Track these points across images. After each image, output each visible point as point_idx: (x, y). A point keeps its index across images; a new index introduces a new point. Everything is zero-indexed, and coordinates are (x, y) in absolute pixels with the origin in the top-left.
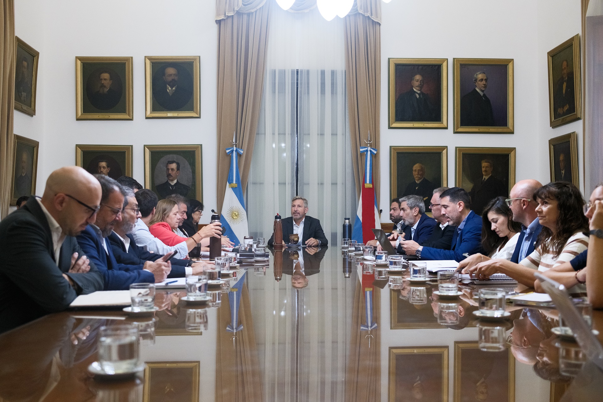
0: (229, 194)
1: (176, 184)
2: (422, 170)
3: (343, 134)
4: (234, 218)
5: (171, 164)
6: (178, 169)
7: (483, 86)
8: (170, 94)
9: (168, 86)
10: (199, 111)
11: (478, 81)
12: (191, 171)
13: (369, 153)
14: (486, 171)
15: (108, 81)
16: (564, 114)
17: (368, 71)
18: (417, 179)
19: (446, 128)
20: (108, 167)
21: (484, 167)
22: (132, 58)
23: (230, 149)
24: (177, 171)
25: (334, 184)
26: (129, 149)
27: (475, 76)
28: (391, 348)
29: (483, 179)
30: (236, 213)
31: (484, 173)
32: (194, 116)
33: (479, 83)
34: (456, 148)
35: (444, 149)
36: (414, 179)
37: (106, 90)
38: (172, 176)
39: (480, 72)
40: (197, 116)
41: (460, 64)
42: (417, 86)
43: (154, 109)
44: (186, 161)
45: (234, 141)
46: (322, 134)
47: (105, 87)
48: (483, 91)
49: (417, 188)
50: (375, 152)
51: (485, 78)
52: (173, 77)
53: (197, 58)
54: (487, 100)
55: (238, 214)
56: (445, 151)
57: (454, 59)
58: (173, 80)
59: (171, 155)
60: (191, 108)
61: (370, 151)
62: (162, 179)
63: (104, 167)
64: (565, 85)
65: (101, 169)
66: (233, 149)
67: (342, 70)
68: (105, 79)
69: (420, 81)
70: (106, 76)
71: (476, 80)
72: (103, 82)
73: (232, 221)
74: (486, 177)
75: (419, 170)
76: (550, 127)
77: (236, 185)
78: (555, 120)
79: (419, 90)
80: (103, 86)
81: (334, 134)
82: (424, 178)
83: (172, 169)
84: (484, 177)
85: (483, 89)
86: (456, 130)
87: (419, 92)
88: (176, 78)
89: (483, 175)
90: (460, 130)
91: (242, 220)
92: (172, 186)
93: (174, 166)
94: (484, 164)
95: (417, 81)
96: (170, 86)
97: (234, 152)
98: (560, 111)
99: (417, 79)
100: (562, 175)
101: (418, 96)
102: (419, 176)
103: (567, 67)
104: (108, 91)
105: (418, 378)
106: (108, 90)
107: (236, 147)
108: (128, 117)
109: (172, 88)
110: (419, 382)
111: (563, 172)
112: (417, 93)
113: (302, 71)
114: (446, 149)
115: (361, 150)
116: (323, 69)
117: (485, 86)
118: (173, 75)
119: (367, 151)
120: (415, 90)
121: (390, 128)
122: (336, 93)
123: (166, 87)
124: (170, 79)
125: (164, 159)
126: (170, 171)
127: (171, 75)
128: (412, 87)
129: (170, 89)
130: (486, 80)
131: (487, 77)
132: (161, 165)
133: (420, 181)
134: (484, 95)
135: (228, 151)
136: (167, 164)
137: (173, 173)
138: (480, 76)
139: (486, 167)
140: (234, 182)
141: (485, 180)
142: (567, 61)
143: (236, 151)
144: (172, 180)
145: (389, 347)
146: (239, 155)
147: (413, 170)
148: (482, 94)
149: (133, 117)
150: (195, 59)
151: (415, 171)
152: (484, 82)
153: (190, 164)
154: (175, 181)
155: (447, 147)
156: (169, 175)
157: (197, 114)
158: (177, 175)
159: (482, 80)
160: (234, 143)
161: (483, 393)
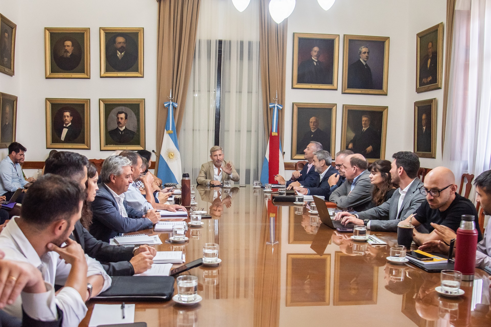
0: (167, 138)
1: (124, 130)
2: (316, 122)
3: (256, 92)
4: (170, 157)
5: (120, 114)
6: (126, 118)
7: (366, 57)
8: (120, 58)
9: (118, 52)
10: (143, 72)
11: (362, 53)
12: (136, 119)
13: (276, 108)
14: (365, 124)
15: (70, 47)
16: (428, 83)
17: (278, 42)
18: (312, 128)
19: (336, 90)
20: (71, 116)
21: (364, 121)
22: (89, 28)
23: (167, 103)
24: (125, 120)
25: (249, 131)
26: (88, 101)
27: (360, 49)
28: (288, 255)
29: (363, 130)
30: (172, 154)
31: (363, 125)
32: (139, 76)
33: (363, 55)
34: (343, 105)
35: (334, 106)
36: (310, 128)
37: (69, 54)
38: (121, 124)
39: (364, 46)
40: (141, 76)
41: (349, 39)
42: (315, 56)
43: (107, 70)
44: (133, 112)
45: (171, 96)
46: (240, 92)
47: (68, 52)
48: (365, 61)
49: (312, 136)
50: (281, 108)
51: (368, 51)
52: (122, 45)
53: (141, 29)
54: (368, 68)
55: (174, 155)
56: (334, 108)
57: (344, 35)
58: (122, 47)
59: (121, 107)
60: (136, 70)
61: (277, 107)
62: (113, 126)
63: (68, 116)
64: (429, 61)
65: (65, 117)
66: (170, 103)
67: (257, 42)
68: (68, 46)
69: (318, 52)
70: (68, 43)
71: (360, 52)
72: (66, 48)
73: (169, 160)
74: (365, 129)
75: (314, 122)
76: (416, 92)
77: (172, 132)
78: (420, 87)
79: (316, 59)
80: (66, 51)
81: (250, 92)
82: (318, 128)
83: (122, 118)
84: (363, 128)
85: (366, 60)
86: (344, 91)
87: (316, 60)
88: (124, 45)
89: (362, 127)
90: (347, 91)
91: (176, 159)
92: (121, 132)
93: (123, 115)
94: (364, 119)
95: (315, 52)
96: (119, 51)
97: (171, 105)
98: (424, 80)
99: (315, 50)
100: (423, 131)
101: (315, 64)
102: (314, 127)
103: (432, 47)
104: (70, 56)
105: (308, 276)
106: (70, 54)
107: (172, 101)
108: (86, 76)
109: (121, 53)
110: (309, 280)
111: (424, 128)
112: (315, 61)
113: (225, 41)
114: (336, 106)
115: (270, 106)
116: (242, 40)
117: (367, 58)
118: (122, 43)
119: (274, 107)
120: (313, 58)
121: (293, 88)
122: (252, 59)
123: (117, 52)
124: (119, 46)
125: (115, 110)
126: (120, 120)
127: (120, 43)
128: (311, 56)
129: (120, 54)
130: (368, 53)
131: (369, 50)
132: (113, 115)
133: (315, 130)
134: (366, 64)
135: (165, 105)
136: (118, 114)
137: (122, 121)
138: (364, 49)
139: (366, 121)
140: (171, 129)
141: (364, 131)
142: (432, 42)
143: (172, 104)
144: (121, 127)
145: (287, 254)
146: (174, 108)
147: (310, 122)
148: (364, 63)
149: (90, 77)
150: (140, 30)
151: (312, 122)
152: (366, 54)
153: (135, 114)
154: (124, 128)
155: (336, 104)
156: (119, 123)
157: (141, 74)
158: (126, 122)
159: (365, 53)
160: (170, 98)
161: (355, 289)
